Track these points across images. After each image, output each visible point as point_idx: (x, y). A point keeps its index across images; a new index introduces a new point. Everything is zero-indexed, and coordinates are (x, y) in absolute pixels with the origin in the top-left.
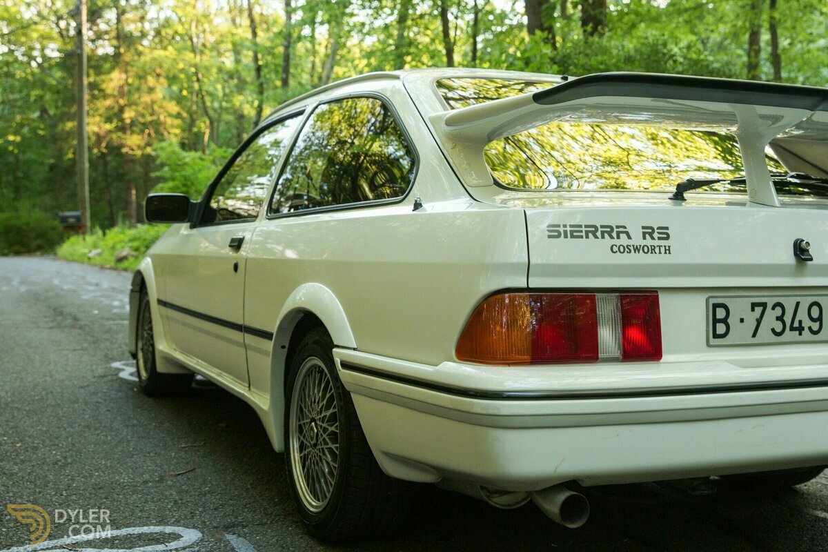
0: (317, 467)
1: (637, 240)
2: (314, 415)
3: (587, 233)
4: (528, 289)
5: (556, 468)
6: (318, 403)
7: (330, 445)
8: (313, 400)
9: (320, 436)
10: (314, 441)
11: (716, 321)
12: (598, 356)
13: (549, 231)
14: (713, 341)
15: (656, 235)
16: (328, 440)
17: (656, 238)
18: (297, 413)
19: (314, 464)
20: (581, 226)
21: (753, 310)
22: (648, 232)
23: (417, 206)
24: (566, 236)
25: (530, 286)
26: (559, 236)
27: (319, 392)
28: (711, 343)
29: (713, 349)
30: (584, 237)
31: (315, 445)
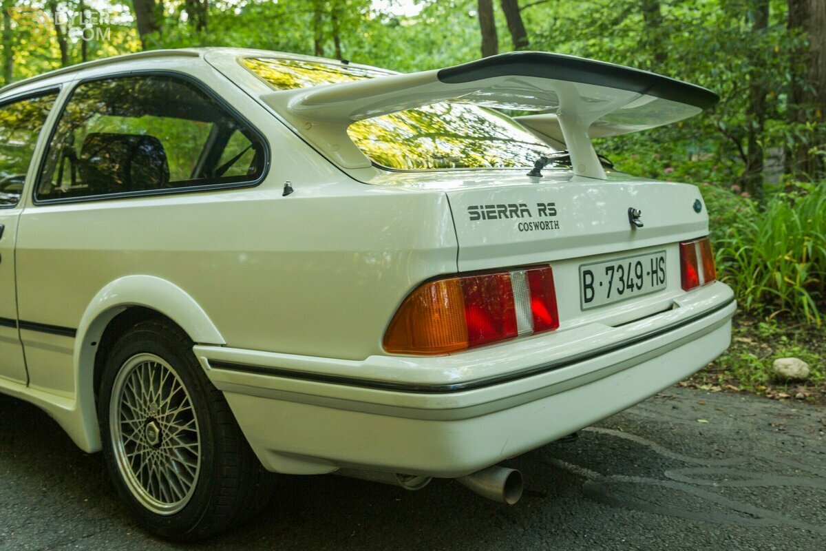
0: (161, 468)
1: (536, 218)
2: (152, 414)
3: (500, 212)
4: (459, 274)
5: (503, 449)
6: (158, 401)
7: (182, 445)
8: (148, 398)
9: (164, 435)
10: (157, 441)
11: (586, 287)
12: (517, 333)
13: (471, 213)
14: (586, 305)
15: (548, 212)
16: (178, 440)
17: (548, 214)
18: (118, 411)
19: (156, 464)
20: (493, 207)
21: (607, 274)
22: (542, 208)
23: (288, 190)
24: (484, 218)
25: (460, 271)
26: (478, 218)
27: (156, 390)
28: (584, 307)
29: (586, 312)
30: (498, 217)
31: (157, 446)
